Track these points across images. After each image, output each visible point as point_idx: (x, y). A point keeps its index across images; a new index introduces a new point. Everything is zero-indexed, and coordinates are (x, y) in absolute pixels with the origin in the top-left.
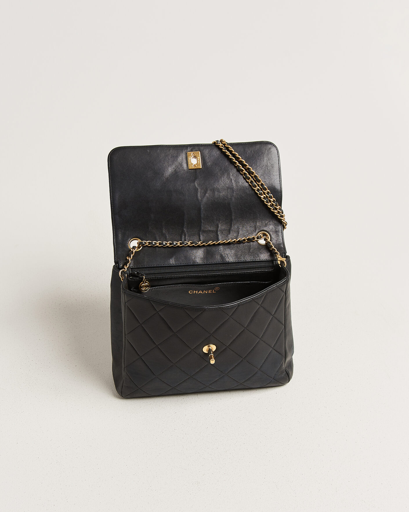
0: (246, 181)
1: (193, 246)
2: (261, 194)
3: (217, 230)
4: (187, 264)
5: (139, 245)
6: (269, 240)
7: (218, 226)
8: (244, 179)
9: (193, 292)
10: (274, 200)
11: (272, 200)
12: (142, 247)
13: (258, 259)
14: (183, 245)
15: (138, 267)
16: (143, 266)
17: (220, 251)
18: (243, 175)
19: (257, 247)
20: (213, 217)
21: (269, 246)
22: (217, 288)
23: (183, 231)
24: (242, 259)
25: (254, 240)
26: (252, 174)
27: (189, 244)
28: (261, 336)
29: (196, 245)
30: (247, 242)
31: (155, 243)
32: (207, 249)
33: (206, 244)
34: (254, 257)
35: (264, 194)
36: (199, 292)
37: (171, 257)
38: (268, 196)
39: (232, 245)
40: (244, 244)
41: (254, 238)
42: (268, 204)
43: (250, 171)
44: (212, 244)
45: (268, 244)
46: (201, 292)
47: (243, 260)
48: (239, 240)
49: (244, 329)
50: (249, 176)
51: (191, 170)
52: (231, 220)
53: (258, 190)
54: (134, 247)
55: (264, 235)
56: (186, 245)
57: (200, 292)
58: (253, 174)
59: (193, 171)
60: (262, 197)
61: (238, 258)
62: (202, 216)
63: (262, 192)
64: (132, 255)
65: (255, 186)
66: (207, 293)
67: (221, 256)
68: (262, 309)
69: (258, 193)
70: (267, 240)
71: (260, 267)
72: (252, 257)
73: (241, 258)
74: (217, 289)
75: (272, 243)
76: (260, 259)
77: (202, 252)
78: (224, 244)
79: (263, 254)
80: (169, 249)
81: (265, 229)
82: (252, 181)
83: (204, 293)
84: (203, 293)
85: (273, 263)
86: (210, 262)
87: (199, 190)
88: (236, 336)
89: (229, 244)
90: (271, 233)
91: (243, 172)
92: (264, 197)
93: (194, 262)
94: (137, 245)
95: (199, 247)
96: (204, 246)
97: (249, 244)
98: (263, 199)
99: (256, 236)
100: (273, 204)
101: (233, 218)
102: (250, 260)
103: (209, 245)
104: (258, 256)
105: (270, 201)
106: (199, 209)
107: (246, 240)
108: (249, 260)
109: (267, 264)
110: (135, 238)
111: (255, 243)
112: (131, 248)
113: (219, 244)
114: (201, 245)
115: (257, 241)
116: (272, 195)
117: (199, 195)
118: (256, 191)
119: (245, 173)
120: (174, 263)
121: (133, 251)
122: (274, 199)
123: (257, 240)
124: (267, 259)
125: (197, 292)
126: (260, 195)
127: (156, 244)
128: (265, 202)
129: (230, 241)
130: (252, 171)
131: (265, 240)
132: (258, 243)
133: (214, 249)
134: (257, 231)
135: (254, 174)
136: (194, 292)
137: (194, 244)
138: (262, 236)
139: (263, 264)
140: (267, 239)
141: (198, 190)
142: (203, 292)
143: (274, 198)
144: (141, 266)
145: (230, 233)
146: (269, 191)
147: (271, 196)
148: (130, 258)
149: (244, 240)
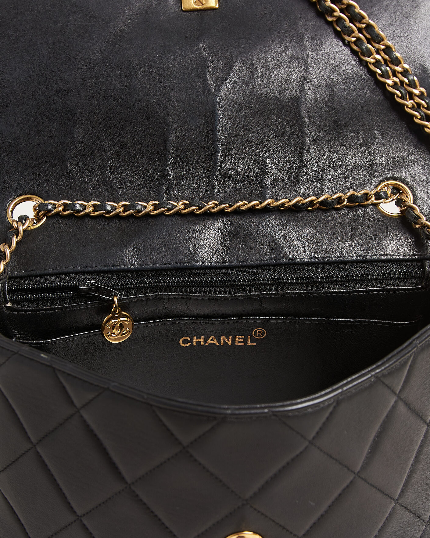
0: (343, 41)
1: (192, 213)
2: (385, 74)
3: (263, 174)
4: (171, 265)
5: (38, 213)
6: (410, 201)
7: (263, 164)
8: (338, 35)
9: (192, 341)
10: (422, 93)
11: (416, 92)
12: (45, 218)
13: (378, 254)
14: (163, 209)
15: (30, 272)
16: (44, 271)
17: (269, 230)
18: (335, 26)
19: (375, 221)
20: (249, 137)
21: (410, 218)
22: (259, 332)
23: (164, 176)
24: (334, 253)
25: (367, 200)
26: (360, 22)
27: (180, 205)
28: (399, 491)
29: (201, 211)
30: (346, 207)
31: (81, 205)
32: (232, 223)
33: (228, 208)
34: (367, 249)
35: (395, 75)
36: (209, 341)
37: (127, 244)
38: (406, 80)
39: (303, 216)
40: (340, 214)
41: (366, 196)
42: (406, 102)
43: (354, 12)
44: (246, 207)
45: (409, 212)
46: (215, 342)
47: (338, 255)
48: (324, 200)
49: (351, 478)
50: (350, 27)
51: (188, 14)
52: (303, 147)
53: (377, 64)
54: (23, 219)
55: (396, 190)
56: (170, 210)
57: (212, 341)
58: (361, 20)
59: (193, 15)
60: (390, 82)
61: (323, 249)
62: (220, 132)
63: (388, 69)
64: (15, 240)
65: (370, 54)
66: (230, 343)
67: (274, 243)
68: (402, 408)
69: (379, 71)
70: (405, 201)
71: (386, 279)
72: (363, 248)
73: (331, 251)
74: (259, 336)
75: (419, 211)
76: (386, 255)
77: (219, 232)
78: (280, 210)
79: (395, 241)
80: (123, 223)
81: (397, 174)
82: (359, 39)
83: (222, 343)
84: (219, 343)
85: (423, 267)
86: (239, 262)
87: (211, 63)
88: (329, 502)
89: (297, 209)
90: (415, 186)
91: (335, 14)
92: (395, 83)
93: (194, 259)
94: (31, 215)
95: (208, 215)
96: (222, 213)
97: (352, 213)
98: (390, 89)
99: (374, 192)
100: (419, 105)
101: (308, 140)
102: (357, 256)
103: (238, 212)
104: (382, 247)
105: (411, 96)
106: (212, 115)
107: (344, 200)
108: (352, 257)
109: (406, 269)
110: (28, 194)
111: (370, 211)
112: (14, 221)
113: (267, 210)
114: (216, 209)
115: (376, 205)
116: (415, 78)
117: (210, 76)
118: (372, 67)
119: (339, 19)
120: (134, 261)
121: (17, 229)
122: (423, 89)
123: (375, 202)
124: (405, 256)
125: (202, 340)
126: (382, 76)
127: (85, 209)
128: (398, 96)
129: (298, 202)
130: (359, 14)
131: (399, 202)
132: (380, 213)
133: (252, 223)
134: (375, 180)
135: (364, 21)
136: (195, 340)
137: (193, 208)
138: (389, 192)
139: (394, 269)
140: (406, 199)
141: (206, 61)
142: (219, 341)
143: (420, 87)
144: (37, 272)
145: (297, 182)
146: (406, 66)
147: (414, 80)
148: (10, 247)
149: (340, 200)
